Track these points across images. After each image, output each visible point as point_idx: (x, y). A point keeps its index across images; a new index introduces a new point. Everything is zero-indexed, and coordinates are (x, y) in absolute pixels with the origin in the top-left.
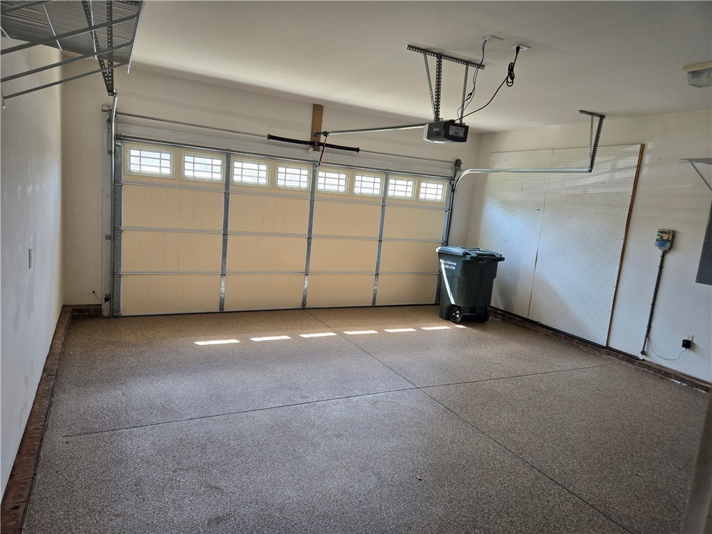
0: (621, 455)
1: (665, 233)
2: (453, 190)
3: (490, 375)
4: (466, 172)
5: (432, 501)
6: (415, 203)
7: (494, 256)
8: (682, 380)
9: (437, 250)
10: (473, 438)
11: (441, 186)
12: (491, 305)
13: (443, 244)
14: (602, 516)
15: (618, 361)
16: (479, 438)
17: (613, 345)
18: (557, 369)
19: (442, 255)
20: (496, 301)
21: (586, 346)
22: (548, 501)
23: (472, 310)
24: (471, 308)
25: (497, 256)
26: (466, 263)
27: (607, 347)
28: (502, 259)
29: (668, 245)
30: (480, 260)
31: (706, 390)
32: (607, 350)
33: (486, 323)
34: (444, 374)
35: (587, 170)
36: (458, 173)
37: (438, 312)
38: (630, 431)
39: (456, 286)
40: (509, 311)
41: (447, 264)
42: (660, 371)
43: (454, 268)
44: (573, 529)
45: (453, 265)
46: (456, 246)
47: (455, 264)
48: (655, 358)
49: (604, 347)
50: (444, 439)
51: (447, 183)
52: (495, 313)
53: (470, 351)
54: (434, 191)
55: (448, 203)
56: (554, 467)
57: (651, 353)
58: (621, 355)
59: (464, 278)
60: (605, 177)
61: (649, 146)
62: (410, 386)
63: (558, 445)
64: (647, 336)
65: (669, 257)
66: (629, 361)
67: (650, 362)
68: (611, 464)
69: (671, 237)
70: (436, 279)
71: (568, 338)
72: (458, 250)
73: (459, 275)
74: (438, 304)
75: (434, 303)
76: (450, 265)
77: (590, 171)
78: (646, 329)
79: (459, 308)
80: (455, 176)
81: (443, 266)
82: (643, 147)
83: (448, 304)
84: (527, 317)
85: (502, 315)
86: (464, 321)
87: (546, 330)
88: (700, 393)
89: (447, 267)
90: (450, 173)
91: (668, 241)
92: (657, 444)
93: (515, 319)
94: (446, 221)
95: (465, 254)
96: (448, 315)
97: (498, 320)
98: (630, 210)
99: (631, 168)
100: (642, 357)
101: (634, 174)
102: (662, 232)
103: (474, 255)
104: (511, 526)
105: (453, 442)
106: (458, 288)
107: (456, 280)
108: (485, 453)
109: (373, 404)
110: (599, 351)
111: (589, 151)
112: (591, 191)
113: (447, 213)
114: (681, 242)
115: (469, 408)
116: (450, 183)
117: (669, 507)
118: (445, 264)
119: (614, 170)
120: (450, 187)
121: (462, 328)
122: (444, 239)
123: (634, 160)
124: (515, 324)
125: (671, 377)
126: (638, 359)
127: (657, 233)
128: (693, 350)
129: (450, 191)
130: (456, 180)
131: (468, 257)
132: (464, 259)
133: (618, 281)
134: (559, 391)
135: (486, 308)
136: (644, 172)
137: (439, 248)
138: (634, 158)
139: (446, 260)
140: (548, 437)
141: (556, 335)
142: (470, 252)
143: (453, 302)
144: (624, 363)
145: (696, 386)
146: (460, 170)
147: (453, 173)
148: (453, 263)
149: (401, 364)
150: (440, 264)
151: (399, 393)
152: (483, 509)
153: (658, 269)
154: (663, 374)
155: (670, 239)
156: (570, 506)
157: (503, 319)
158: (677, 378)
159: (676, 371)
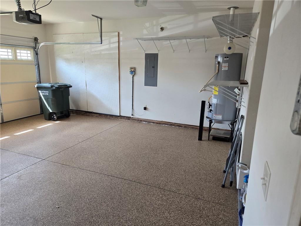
0: (137, 156)
1: (132, 68)
2: (37, 54)
3: (78, 141)
4: (42, 44)
5: (68, 216)
6: (15, 62)
7: (67, 85)
8: (146, 121)
9: (36, 86)
10: (79, 173)
11: (29, 52)
12: (70, 109)
13: (38, 82)
14: (139, 184)
15: (125, 120)
16: (82, 173)
17: (122, 115)
18: (105, 129)
19: (39, 88)
20: (72, 107)
21: (113, 117)
22: (118, 188)
23: (62, 113)
24: (61, 112)
25: (68, 85)
26: (53, 91)
27: (120, 116)
28: (71, 87)
29: (134, 73)
30: (61, 88)
31: (153, 123)
32: (120, 117)
33: (70, 117)
34: (56, 148)
35: (100, 43)
36: (37, 45)
37: (44, 117)
38: (137, 146)
39: (51, 103)
40: (78, 109)
41: (43, 93)
42: (138, 120)
43: (47, 94)
44: (131, 195)
45: (47, 93)
46: (46, 83)
47: (48, 92)
48: (137, 116)
49: (119, 116)
50: (65, 180)
51: (32, 50)
52: (72, 112)
53: (66, 132)
54: (26, 55)
55: (36, 61)
56: (116, 171)
57: (135, 115)
58: (125, 118)
59: (54, 98)
60: (107, 47)
61: (121, 33)
62: (38, 160)
63: (115, 162)
64: (132, 109)
65: (135, 78)
66: (129, 119)
67: (135, 118)
68: (135, 161)
69: (134, 70)
70: (38, 101)
71: (105, 116)
72: (48, 85)
73: (51, 97)
74: (43, 113)
75: (40, 113)
76: (45, 93)
77: (101, 43)
78: (132, 106)
79: (55, 113)
80: (36, 46)
81: (41, 94)
82: (119, 33)
83: (49, 112)
84: (87, 111)
85: (75, 112)
86: (59, 119)
87: (96, 114)
88: (152, 124)
89: (44, 94)
90: (33, 44)
91: (133, 71)
92: (146, 147)
93: (82, 113)
94: (37, 71)
95: (52, 86)
96: (50, 117)
97: (75, 114)
98: (119, 60)
99: (115, 42)
100: (132, 117)
101: (117, 45)
102: (131, 68)
103: (57, 86)
104: (108, 207)
105: (70, 180)
106: (52, 103)
107: (50, 100)
108: (87, 179)
109: (18, 178)
110: (118, 118)
111: (99, 34)
112: (103, 53)
113: (36, 66)
114: (138, 71)
115: (73, 160)
116: (34, 50)
117: (157, 169)
118: (42, 93)
119: (110, 43)
120: (35, 52)
121: (59, 123)
122: (38, 80)
123: (116, 39)
124: (82, 115)
125: (142, 121)
126: (131, 118)
127: (129, 69)
128: (147, 110)
129: (35, 54)
130: (37, 48)
131: (54, 88)
132: (52, 89)
133: (119, 89)
134: (108, 138)
135: (68, 111)
136: (121, 44)
137: (37, 85)
138: (116, 38)
139: (42, 91)
140: (110, 160)
141: (100, 116)
142: (54, 85)
143: (51, 111)
144: (127, 120)
145: (150, 122)
146: (38, 43)
147: (35, 45)
148: (46, 92)
149: (30, 150)
150: (39, 93)
151: (33, 167)
152: (94, 206)
153: (132, 82)
154: (140, 121)
155: (134, 71)
156: (127, 186)
157: (77, 114)
158: (144, 121)
159: (143, 119)
